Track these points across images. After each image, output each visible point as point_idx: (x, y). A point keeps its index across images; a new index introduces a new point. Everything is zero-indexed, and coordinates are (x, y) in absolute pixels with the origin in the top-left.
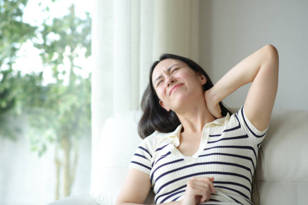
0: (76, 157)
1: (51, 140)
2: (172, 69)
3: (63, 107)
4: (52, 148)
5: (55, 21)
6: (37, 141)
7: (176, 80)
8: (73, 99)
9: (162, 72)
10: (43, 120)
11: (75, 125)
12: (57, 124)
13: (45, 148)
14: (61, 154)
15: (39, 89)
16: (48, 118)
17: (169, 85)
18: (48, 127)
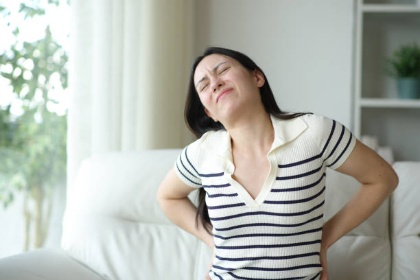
0: (50, 208)
1: (19, 187)
2: (220, 69)
3: (35, 148)
4: (20, 197)
5: (26, 45)
6: (3, 190)
7: (224, 84)
8: (46, 141)
9: (207, 72)
10: (10, 163)
11: (49, 170)
12: (27, 168)
13: (11, 197)
14: (32, 205)
15: (6, 127)
16: (17, 162)
17: (215, 90)
18: (16, 172)
